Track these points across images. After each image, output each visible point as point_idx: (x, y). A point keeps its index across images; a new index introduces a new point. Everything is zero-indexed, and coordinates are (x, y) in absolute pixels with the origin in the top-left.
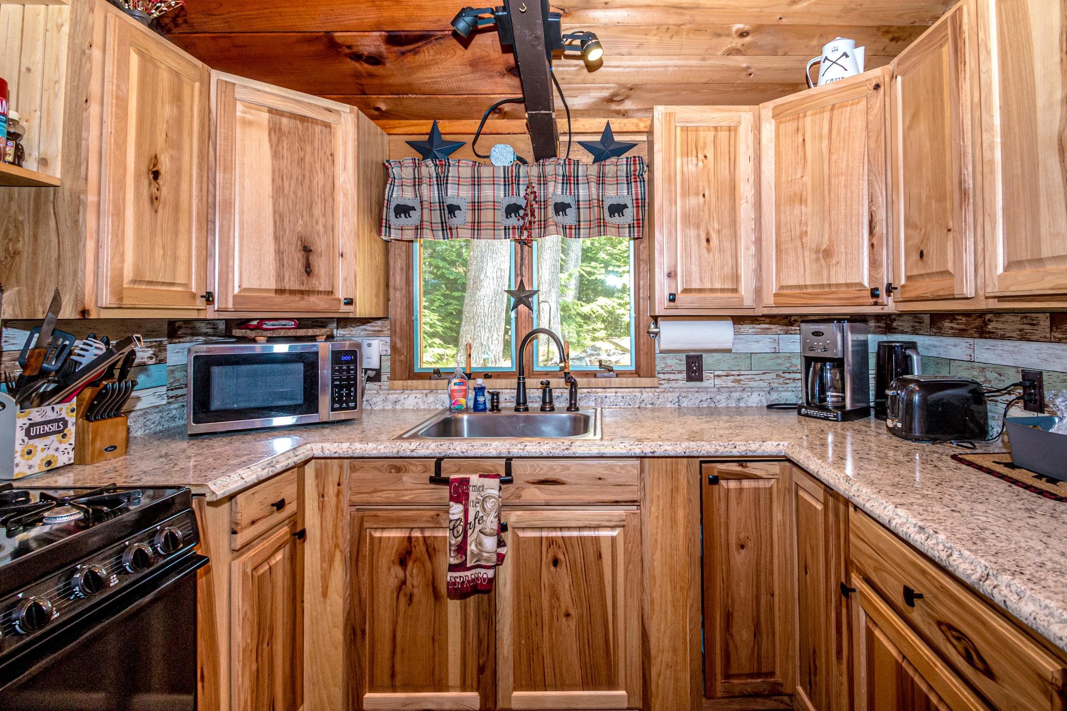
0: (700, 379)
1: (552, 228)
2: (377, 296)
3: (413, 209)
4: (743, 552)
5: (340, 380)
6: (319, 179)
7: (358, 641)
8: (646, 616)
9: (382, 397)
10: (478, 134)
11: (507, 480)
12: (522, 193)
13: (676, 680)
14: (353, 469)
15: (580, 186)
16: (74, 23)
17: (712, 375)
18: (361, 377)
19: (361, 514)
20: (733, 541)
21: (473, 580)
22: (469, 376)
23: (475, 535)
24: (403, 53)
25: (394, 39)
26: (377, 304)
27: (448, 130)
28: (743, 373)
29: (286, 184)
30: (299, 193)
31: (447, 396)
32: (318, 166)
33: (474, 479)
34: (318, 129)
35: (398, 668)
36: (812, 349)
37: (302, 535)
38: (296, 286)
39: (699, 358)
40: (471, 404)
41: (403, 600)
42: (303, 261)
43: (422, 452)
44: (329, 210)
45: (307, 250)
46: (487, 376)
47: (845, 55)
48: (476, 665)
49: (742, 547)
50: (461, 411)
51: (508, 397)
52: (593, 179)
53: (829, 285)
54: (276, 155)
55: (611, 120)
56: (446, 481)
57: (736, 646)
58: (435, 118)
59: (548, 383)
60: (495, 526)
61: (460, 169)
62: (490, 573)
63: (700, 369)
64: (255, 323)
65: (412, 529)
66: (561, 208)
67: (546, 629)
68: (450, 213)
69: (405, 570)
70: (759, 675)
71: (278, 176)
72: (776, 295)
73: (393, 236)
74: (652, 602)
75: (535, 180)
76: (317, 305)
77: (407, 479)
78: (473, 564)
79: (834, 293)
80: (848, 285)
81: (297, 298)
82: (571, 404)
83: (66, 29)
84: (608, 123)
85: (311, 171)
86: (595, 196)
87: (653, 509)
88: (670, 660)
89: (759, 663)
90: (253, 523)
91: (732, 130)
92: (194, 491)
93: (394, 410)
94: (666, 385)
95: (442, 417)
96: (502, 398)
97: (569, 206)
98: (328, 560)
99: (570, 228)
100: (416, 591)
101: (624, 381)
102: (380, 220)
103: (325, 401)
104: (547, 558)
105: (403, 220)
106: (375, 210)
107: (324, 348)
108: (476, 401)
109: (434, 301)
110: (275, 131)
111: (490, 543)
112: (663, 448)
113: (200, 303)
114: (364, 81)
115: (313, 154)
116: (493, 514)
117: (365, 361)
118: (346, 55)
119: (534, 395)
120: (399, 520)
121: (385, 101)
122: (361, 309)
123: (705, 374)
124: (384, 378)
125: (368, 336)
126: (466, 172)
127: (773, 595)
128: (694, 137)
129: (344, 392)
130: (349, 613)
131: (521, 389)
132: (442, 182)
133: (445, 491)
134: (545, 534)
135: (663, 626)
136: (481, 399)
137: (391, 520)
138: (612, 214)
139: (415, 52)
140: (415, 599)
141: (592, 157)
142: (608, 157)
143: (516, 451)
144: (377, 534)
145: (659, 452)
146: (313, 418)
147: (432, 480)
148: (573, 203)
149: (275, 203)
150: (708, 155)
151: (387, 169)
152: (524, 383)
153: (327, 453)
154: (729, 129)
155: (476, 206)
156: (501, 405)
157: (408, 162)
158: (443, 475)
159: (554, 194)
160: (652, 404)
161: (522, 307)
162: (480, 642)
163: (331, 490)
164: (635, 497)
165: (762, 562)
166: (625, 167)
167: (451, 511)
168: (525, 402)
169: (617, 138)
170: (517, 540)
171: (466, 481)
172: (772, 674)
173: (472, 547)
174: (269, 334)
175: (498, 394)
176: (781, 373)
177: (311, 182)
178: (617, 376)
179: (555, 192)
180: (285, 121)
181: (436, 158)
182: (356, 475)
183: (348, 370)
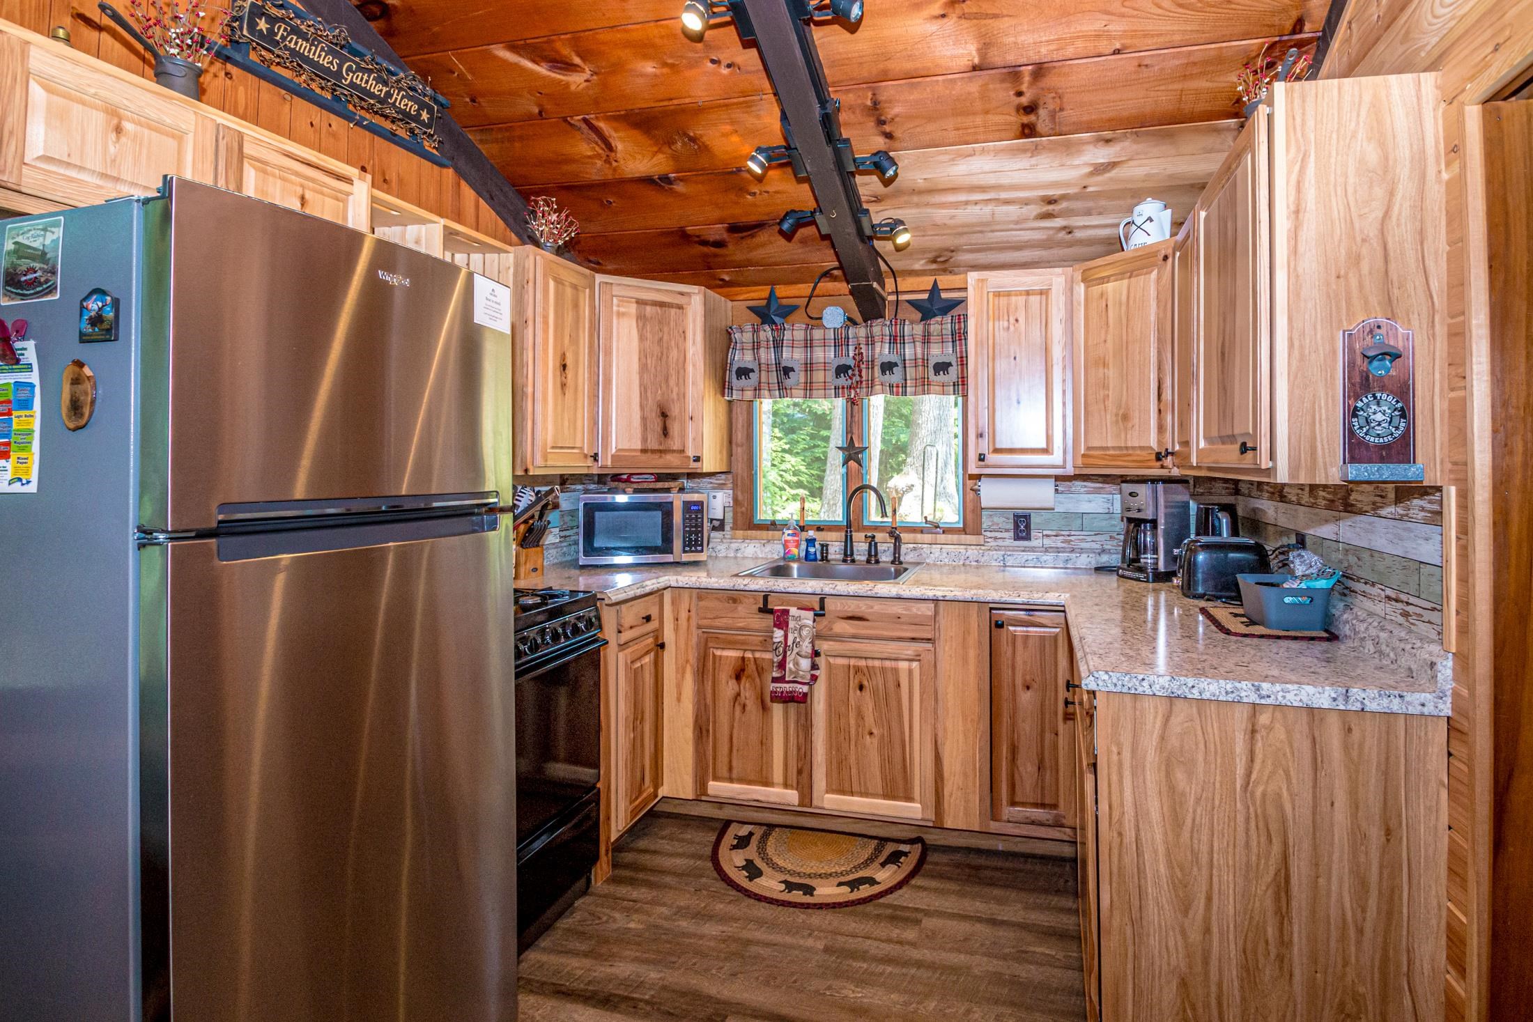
0: (1028, 538)
1: (878, 388)
2: (721, 452)
3: (752, 371)
4: (1029, 694)
5: (691, 527)
6: (674, 354)
7: (704, 739)
8: (939, 743)
9: (726, 545)
10: (810, 297)
11: (820, 613)
12: (851, 354)
13: (967, 801)
14: (700, 598)
15: (907, 345)
16: (516, 265)
17: (1041, 535)
18: (707, 525)
19: (705, 635)
20: (1019, 682)
21: (791, 692)
22: (803, 529)
23: (793, 656)
24: (742, 238)
25: (734, 229)
26: (721, 460)
27: (783, 294)
28: (1073, 533)
29: (649, 361)
30: (659, 369)
31: (781, 546)
32: (673, 343)
33: (793, 611)
34: (673, 311)
35: (734, 764)
36: (1129, 510)
37: (662, 646)
38: (656, 447)
39: (1027, 518)
40: (803, 554)
41: (738, 709)
42: (661, 424)
43: (753, 587)
44: (681, 381)
45: (664, 415)
46: (819, 529)
47: (1150, 219)
48: (795, 768)
49: (1028, 688)
50: (794, 560)
51: (835, 551)
52: (919, 338)
53: (1127, 448)
54: (642, 338)
55: (939, 278)
56: (771, 612)
57: (1021, 777)
58: (773, 284)
59: (873, 537)
60: (809, 650)
61: (795, 332)
62: (805, 689)
63: (1028, 527)
64: (625, 477)
65: (745, 650)
66: (888, 367)
67: (853, 743)
68: (785, 374)
69: (739, 684)
70: (1043, 806)
71: (643, 355)
72: (1083, 456)
73: (734, 397)
74: (945, 730)
75: (863, 341)
76: (671, 462)
77: (741, 609)
78: (791, 679)
79: (1130, 455)
80: (1141, 448)
81: (656, 456)
82: (895, 557)
83: (511, 271)
84: (936, 280)
85: (668, 349)
86: (919, 356)
87: (947, 648)
88: (961, 783)
89: (1043, 795)
90: (631, 627)
91: (1044, 293)
92: (599, 596)
93: (736, 558)
94: (993, 544)
95: (775, 565)
96: (831, 550)
97: (896, 365)
98: (681, 671)
99: (898, 387)
100: (748, 702)
101: (949, 537)
102: (724, 382)
103: (678, 544)
104: (853, 684)
105: (743, 382)
106: (719, 372)
107: (677, 500)
108: (807, 551)
109: (798, 442)
110: (641, 318)
111: (805, 664)
112: (953, 594)
113: (590, 462)
114: (709, 260)
115: (669, 333)
116: (808, 640)
117: (711, 511)
118: (696, 242)
119: (861, 548)
120: (735, 642)
121: (727, 273)
122: (707, 466)
123: (1033, 533)
124: (727, 527)
125: (714, 488)
126: (799, 335)
127: (1057, 734)
128: (1005, 302)
129: (693, 537)
130: (697, 716)
131: (848, 541)
132: (778, 345)
133: (769, 620)
134: (853, 662)
135: (955, 754)
136: (812, 550)
137: (730, 642)
138: (937, 372)
139: (752, 236)
140: (748, 709)
141: (919, 315)
142: (935, 315)
143: (827, 590)
144: (718, 653)
145: (950, 596)
146: (669, 558)
147: (761, 610)
148: (899, 363)
149: (641, 378)
150: (1020, 319)
151: (730, 334)
152: (851, 536)
153: (680, 585)
154: (1041, 293)
155: (809, 367)
156: (830, 557)
157: (748, 327)
158: (769, 607)
159: (881, 354)
160: (977, 561)
161: (852, 463)
162: (799, 749)
163: (683, 615)
164: (929, 636)
165: (1047, 702)
166: (949, 325)
167: (775, 635)
168: (852, 554)
169: (944, 295)
170: (829, 665)
171: (787, 612)
172: (1055, 806)
173: (790, 666)
174: (635, 486)
175: (827, 545)
176: (1114, 535)
177: (668, 357)
178: (944, 532)
179: (883, 352)
180: (648, 308)
181: (774, 323)
182: (702, 603)
183: (697, 518)
